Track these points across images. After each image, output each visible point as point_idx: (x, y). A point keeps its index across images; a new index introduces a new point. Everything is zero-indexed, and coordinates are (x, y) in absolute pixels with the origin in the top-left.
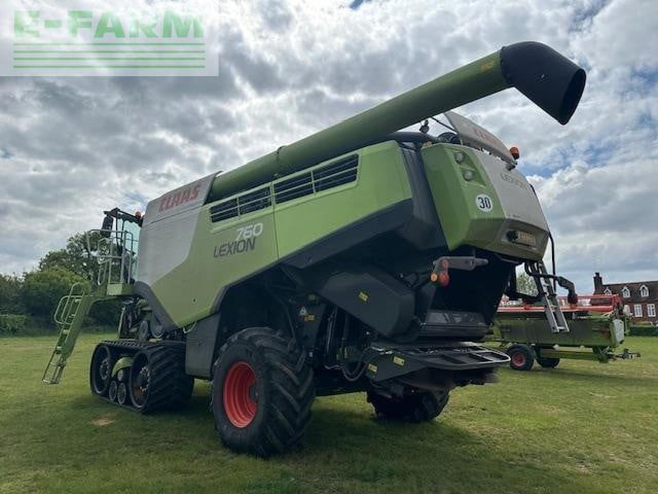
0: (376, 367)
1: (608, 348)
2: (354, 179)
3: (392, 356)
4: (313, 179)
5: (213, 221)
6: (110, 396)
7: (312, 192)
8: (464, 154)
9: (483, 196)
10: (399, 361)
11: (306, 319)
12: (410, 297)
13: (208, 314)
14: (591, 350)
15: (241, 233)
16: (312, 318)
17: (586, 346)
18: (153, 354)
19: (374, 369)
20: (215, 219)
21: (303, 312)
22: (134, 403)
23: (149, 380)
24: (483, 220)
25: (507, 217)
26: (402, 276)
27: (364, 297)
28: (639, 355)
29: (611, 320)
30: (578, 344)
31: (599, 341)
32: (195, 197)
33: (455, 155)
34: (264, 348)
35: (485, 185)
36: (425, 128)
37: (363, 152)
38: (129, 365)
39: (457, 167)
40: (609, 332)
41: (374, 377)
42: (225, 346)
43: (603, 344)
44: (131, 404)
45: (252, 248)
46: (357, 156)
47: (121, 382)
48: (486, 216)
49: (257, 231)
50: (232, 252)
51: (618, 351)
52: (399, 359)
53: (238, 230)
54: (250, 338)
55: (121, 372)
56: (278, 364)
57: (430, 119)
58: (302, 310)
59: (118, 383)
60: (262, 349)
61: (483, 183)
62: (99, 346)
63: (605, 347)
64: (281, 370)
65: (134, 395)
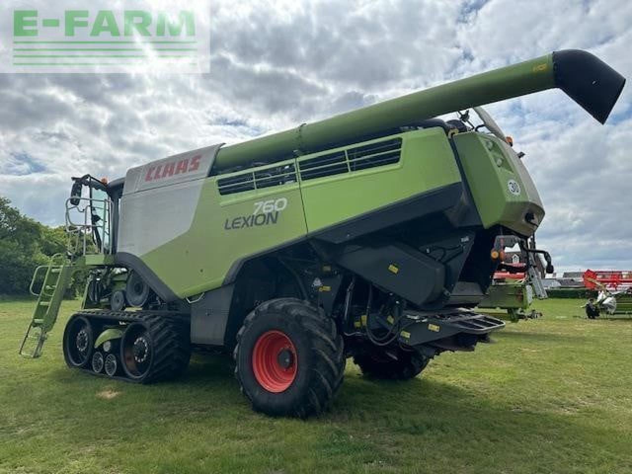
0: (409, 334)
1: (520, 309)
2: (397, 161)
3: (427, 324)
4: (347, 158)
5: (222, 194)
6: (94, 368)
7: (347, 171)
8: (494, 144)
9: (512, 181)
10: (435, 328)
11: (321, 290)
12: (439, 270)
13: (220, 285)
14: (505, 311)
15: (259, 208)
16: (328, 288)
17: (502, 308)
18: (152, 325)
19: (407, 335)
20: (223, 192)
21: (317, 283)
22: (129, 374)
23: (146, 351)
24: (515, 203)
25: (530, 201)
26: (428, 251)
27: (394, 269)
28: (541, 315)
29: (524, 286)
30: (494, 306)
31: (513, 302)
32: (196, 168)
33: (487, 143)
34: (301, 317)
35: (513, 172)
36: (465, 117)
37: (407, 137)
38: (118, 336)
39: (490, 155)
40: (523, 296)
41: (407, 341)
42: (253, 314)
43: (517, 306)
44: (125, 375)
45: (274, 222)
46: (400, 140)
47: (108, 353)
48: (517, 200)
49: (281, 204)
50: (249, 224)
51: (527, 313)
52: (434, 326)
53: (256, 204)
54: (284, 308)
55: (109, 343)
56: (318, 332)
57: (471, 110)
58: (315, 281)
59: (105, 354)
60: (299, 319)
61: (511, 170)
62: (74, 317)
63: (518, 309)
64: (321, 338)
65: (127, 367)
